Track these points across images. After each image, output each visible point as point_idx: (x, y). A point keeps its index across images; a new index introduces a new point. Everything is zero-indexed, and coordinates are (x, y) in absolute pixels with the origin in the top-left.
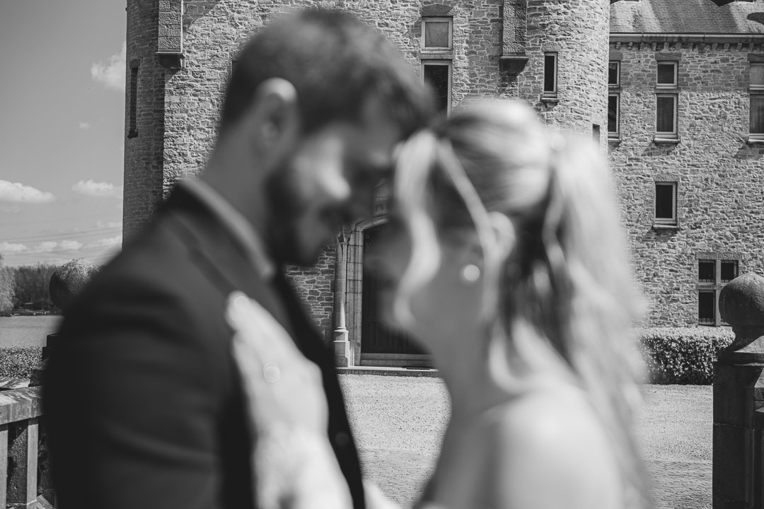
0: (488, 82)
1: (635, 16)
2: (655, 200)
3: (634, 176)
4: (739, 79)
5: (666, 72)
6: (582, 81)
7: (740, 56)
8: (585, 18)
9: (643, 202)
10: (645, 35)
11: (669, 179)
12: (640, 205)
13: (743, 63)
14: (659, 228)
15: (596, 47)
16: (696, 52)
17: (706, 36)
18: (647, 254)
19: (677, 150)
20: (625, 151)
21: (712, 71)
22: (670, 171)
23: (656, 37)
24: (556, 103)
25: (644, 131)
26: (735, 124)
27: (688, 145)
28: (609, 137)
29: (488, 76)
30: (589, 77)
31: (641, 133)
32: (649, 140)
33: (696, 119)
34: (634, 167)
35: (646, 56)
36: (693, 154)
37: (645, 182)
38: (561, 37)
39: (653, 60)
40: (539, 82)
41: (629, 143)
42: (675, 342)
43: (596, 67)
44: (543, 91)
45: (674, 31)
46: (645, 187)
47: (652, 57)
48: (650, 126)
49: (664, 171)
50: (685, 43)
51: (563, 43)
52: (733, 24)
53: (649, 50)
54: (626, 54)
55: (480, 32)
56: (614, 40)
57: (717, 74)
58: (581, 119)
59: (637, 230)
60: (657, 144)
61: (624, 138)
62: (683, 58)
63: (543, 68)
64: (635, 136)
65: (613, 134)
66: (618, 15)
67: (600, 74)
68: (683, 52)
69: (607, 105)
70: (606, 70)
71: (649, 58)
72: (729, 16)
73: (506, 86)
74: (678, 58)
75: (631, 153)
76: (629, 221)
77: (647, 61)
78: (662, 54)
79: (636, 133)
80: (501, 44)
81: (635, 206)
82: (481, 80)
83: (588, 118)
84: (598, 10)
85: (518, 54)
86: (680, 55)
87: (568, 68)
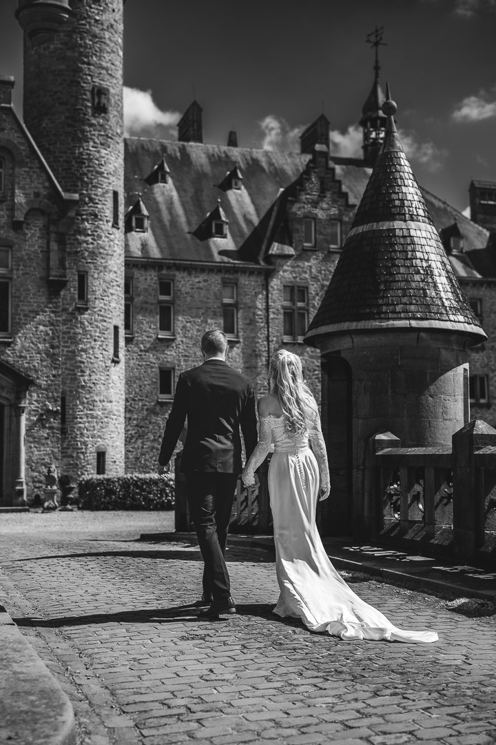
0: (40, 296)
1: (142, 245)
2: (159, 382)
3: (144, 363)
4: (215, 294)
5: (165, 287)
6: (105, 294)
7: (216, 279)
8: (107, 248)
9: (150, 382)
10: (150, 260)
11: (169, 365)
12: (149, 385)
13: (218, 284)
14: (162, 402)
15: (115, 269)
16: (185, 274)
17: (193, 263)
18: (154, 421)
19: (174, 345)
20: (137, 344)
21: (197, 288)
22: (169, 360)
23: (158, 262)
24: (87, 309)
25: (150, 330)
26: (213, 326)
27: (182, 341)
28: (125, 334)
29: (39, 291)
30: (111, 291)
31: (148, 331)
32: (154, 336)
33: (187, 322)
34: (144, 357)
35: (151, 275)
36: (185, 348)
37: (152, 368)
38: (89, 261)
39: (156, 278)
40: (74, 294)
41: (140, 339)
42: (172, 480)
43: (115, 283)
44: (77, 300)
45: (170, 257)
46: (152, 372)
47: (155, 276)
48: (154, 327)
49: (165, 360)
50: (179, 268)
51: (92, 266)
52: (211, 255)
53: (153, 271)
54: (137, 273)
55: (32, 259)
56: (128, 262)
57: (200, 291)
58: (105, 321)
59: (147, 403)
60: (160, 340)
61: (136, 335)
62: (177, 278)
63: (77, 283)
64: (144, 333)
65: (128, 332)
66: (131, 243)
67: (118, 288)
68: (177, 273)
69: (123, 312)
70: (123, 285)
71: (153, 276)
72: (208, 249)
73: (52, 299)
74: (173, 278)
75: (142, 346)
76: (140, 396)
77: (152, 279)
78: (161, 274)
79: (145, 332)
80: (48, 269)
81: (145, 385)
82: (34, 294)
83: (110, 321)
84: (116, 242)
85: (61, 276)
86: (175, 276)
87: (95, 284)
